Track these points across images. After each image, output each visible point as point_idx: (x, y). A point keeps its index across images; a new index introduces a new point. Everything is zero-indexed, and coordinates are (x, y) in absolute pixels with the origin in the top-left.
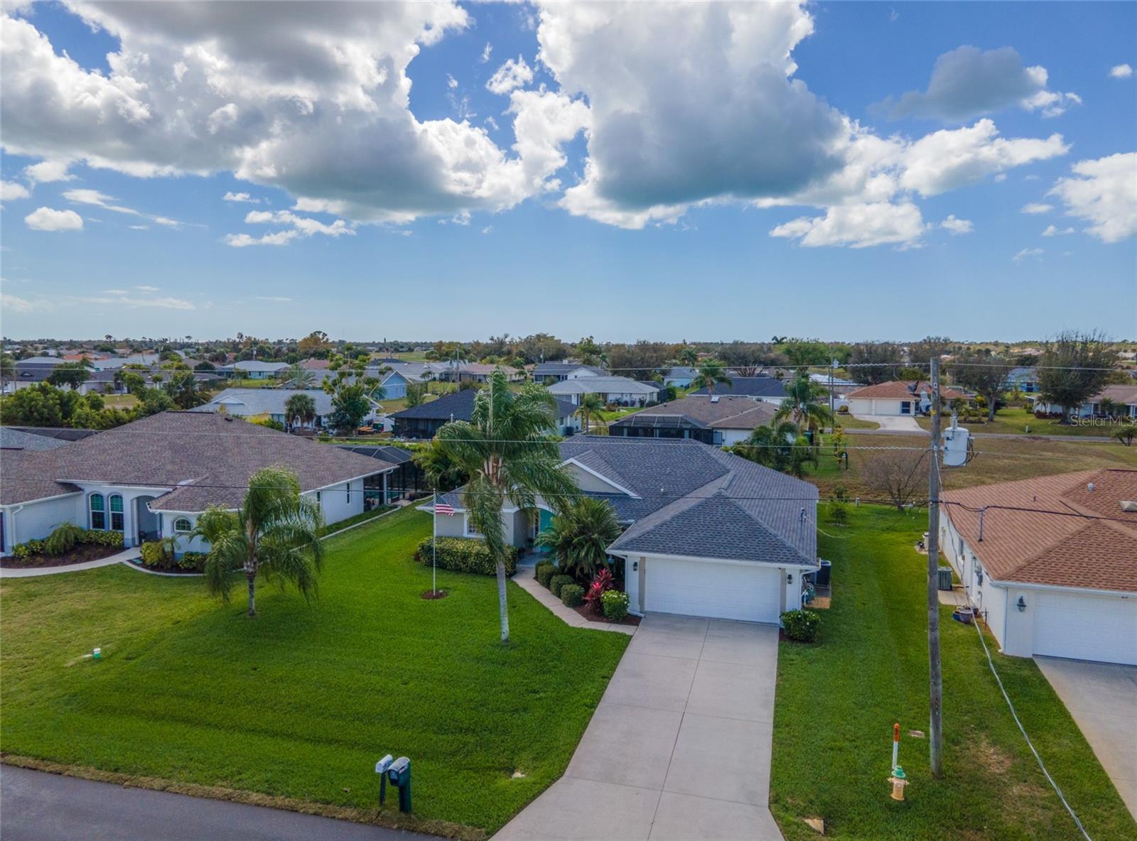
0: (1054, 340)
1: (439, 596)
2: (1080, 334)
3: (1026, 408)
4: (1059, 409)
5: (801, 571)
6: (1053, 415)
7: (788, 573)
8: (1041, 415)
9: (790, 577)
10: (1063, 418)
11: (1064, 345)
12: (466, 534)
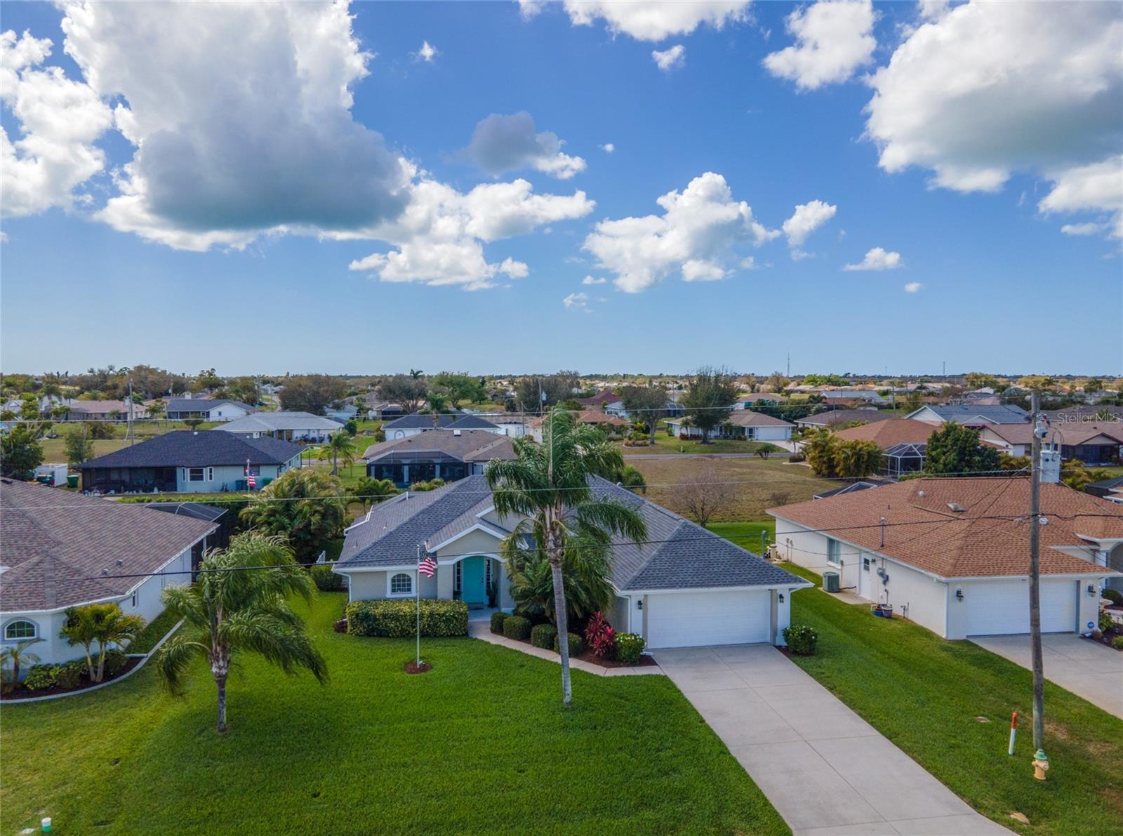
0: (694, 374)
1: (424, 668)
2: (713, 369)
3: (668, 431)
4: (701, 432)
5: (790, 589)
6: (694, 437)
7: (779, 593)
8: (683, 437)
9: (781, 596)
10: (705, 440)
11: (703, 378)
12: (389, 595)
